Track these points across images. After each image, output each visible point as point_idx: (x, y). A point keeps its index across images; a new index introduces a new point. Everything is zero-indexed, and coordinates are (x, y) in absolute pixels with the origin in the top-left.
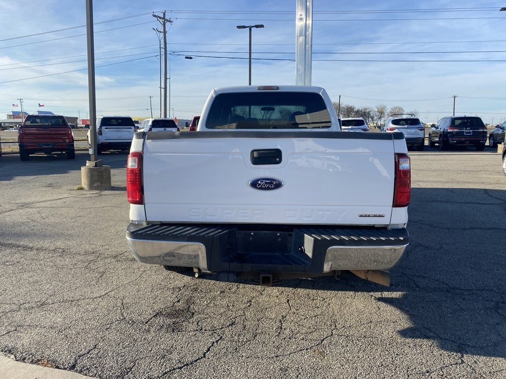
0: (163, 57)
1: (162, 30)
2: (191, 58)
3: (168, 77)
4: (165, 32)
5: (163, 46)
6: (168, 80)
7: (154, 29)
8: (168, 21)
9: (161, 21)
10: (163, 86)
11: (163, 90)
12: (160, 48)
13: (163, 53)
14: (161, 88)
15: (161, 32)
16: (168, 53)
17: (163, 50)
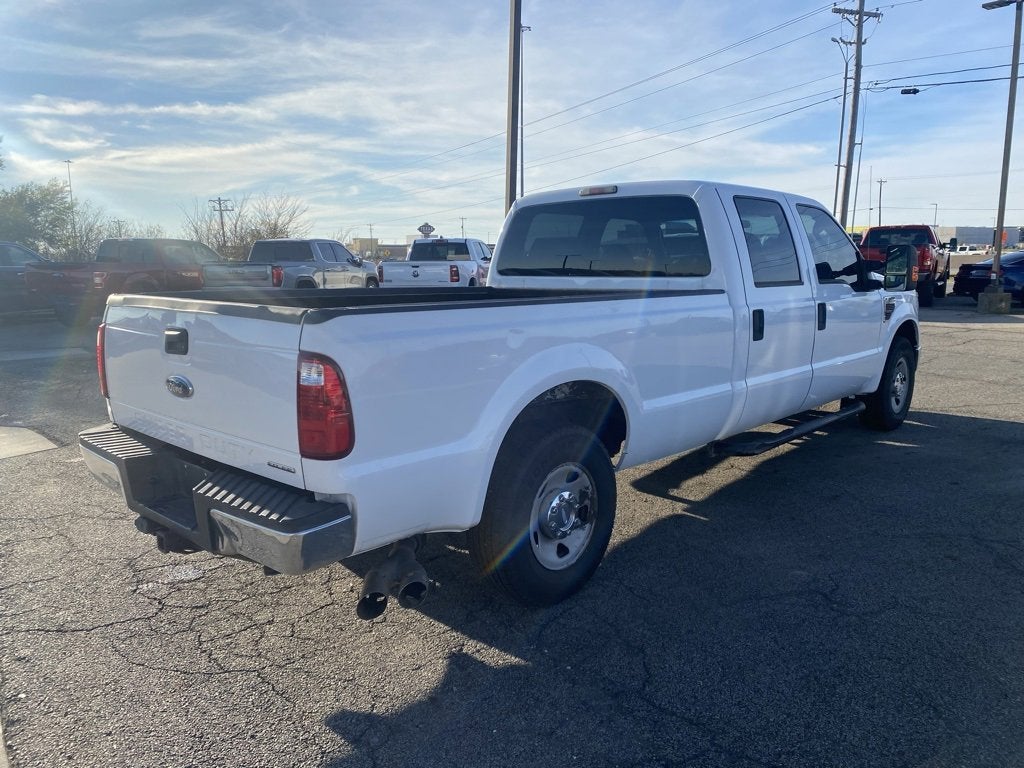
0: (850, 99)
1: (854, 39)
2: (915, 91)
3: (857, 140)
4: (860, 43)
5: (851, 74)
6: (857, 149)
7: (834, 40)
8: (870, 15)
9: (852, 20)
10: (844, 162)
11: (843, 171)
12: (846, 78)
13: (850, 89)
14: (839, 166)
15: (851, 43)
16: (861, 86)
17: (851, 83)
